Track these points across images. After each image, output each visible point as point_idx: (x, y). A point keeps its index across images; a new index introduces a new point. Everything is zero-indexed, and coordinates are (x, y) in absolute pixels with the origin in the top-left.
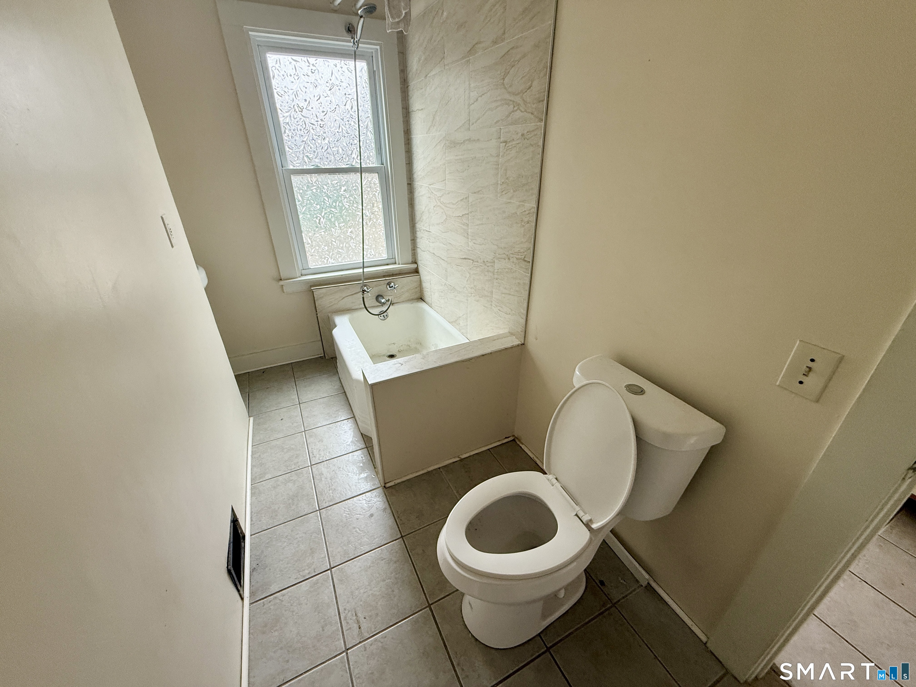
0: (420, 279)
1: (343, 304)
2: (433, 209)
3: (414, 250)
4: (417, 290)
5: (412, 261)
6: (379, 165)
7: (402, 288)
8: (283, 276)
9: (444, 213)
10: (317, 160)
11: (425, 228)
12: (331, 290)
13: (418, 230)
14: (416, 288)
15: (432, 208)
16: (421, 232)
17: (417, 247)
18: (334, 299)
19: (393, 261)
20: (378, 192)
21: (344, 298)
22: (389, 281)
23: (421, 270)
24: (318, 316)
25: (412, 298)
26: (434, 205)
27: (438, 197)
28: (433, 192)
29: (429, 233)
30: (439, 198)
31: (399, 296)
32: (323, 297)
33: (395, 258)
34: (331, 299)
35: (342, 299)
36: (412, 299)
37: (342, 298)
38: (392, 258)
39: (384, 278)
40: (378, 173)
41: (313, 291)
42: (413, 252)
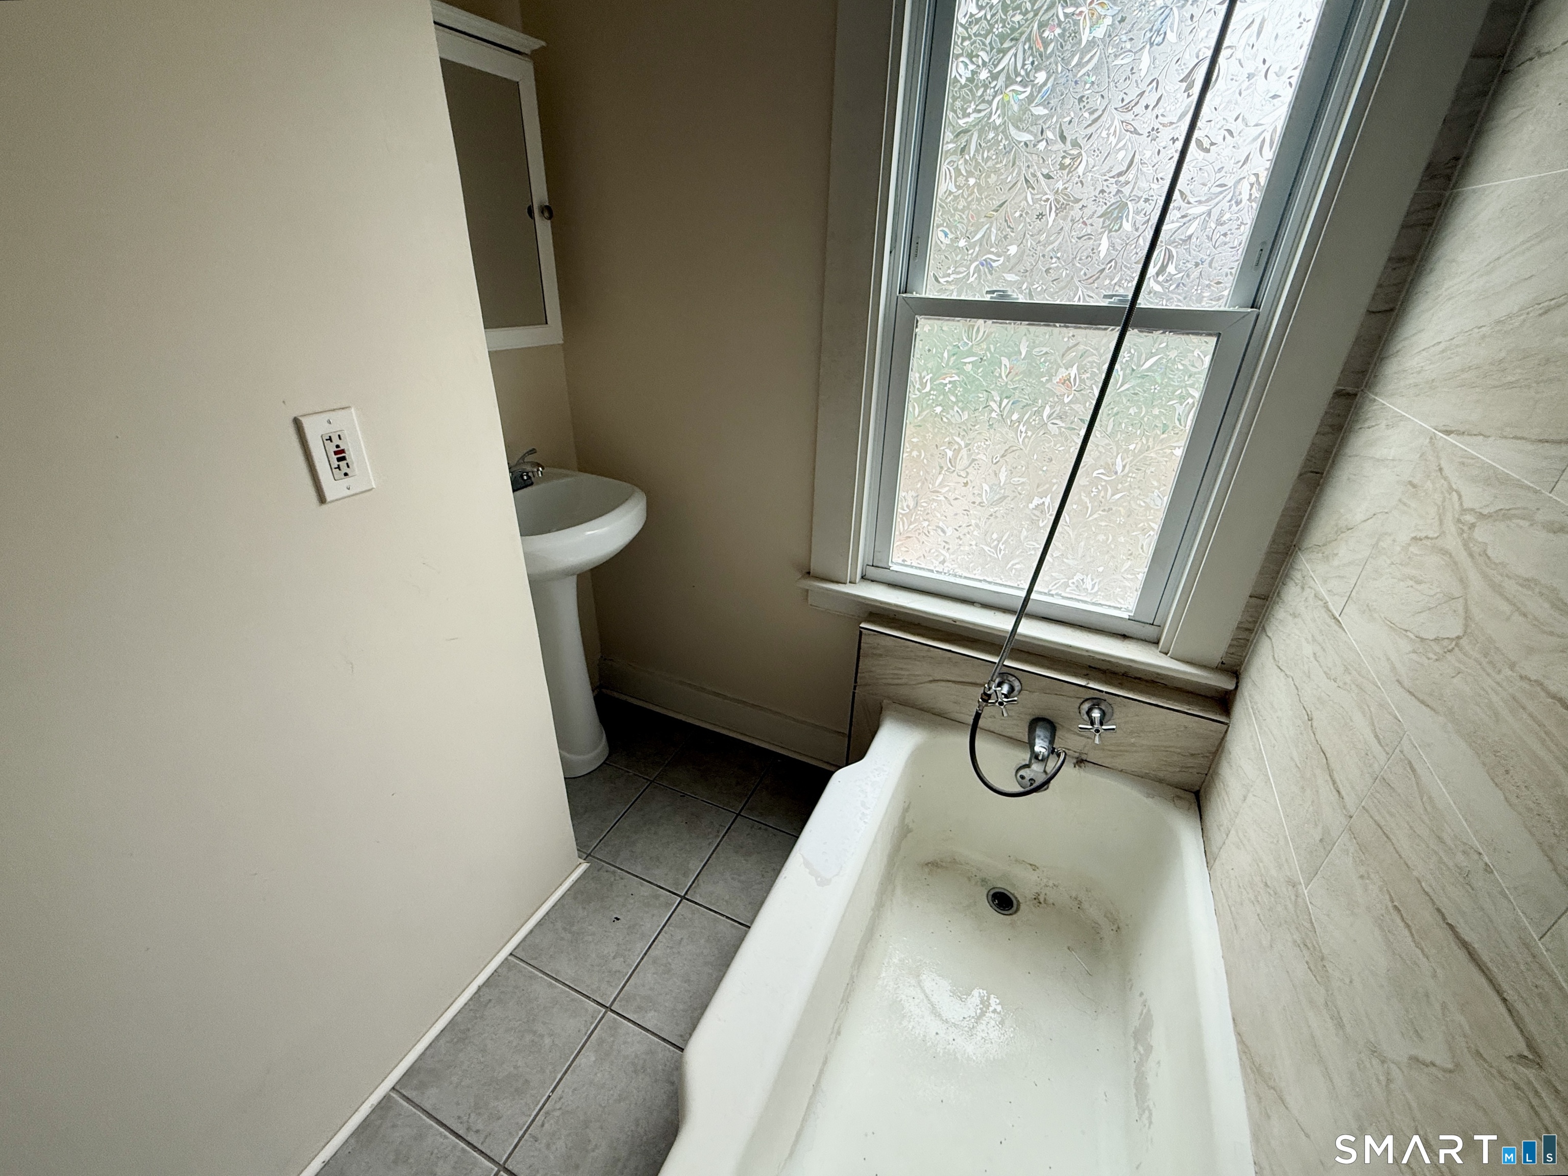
0: (1223, 739)
1: (930, 693)
2: (1405, 548)
3: (1250, 630)
4: (1191, 762)
5: (1222, 663)
6: (1236, 309)
7: (1132, 732)
8: (815, 567)
9: (1459, 605)
10: (1011, 277)
11: (1323, 592)
12: (908, 647)
13: (1297, 575)
14: (1192, 755)
15: (1404, 537)
16: (1305, 594)
17: (1264, 629)
18: (907, 673)
19: (1150, 632)
20: (1190, 401)
21: (935, 681)
22: (1098, 695)
23: (1240, 709)
24: (856, 691)
25: (1161, 775)
26: (1419, 535)
27: (1464, 511)
28: (1447, 471)
29: (1332, 622)
30: (1470, 518)
31: (1112, 748)
32: (881, 655)
33: (1161, 627)
34: (902, 669)
35: (931, 682)
36: (1160, 781)
37: (931, 679)
38: (1151, 622)
39: (1086, 676)
40: (1219, 335)
41: (861, 632)
42: (1244, 635)
